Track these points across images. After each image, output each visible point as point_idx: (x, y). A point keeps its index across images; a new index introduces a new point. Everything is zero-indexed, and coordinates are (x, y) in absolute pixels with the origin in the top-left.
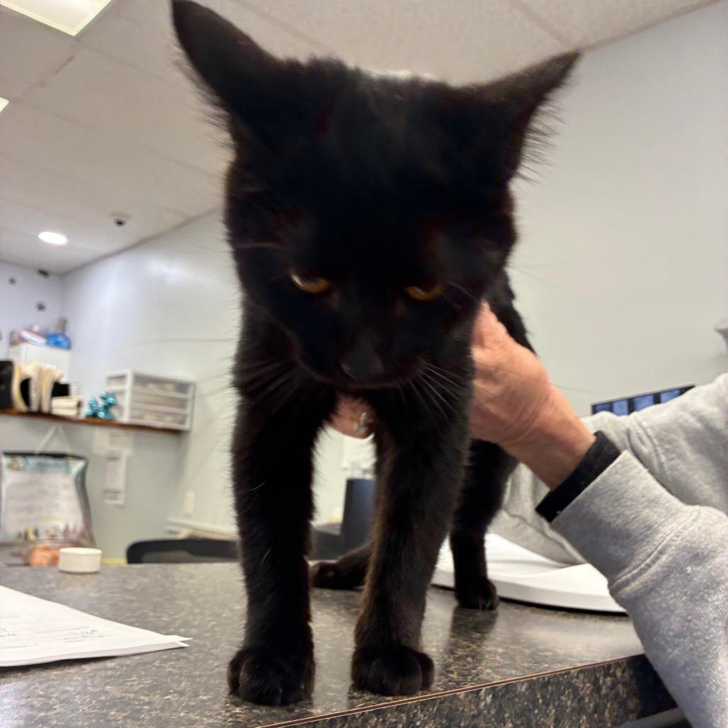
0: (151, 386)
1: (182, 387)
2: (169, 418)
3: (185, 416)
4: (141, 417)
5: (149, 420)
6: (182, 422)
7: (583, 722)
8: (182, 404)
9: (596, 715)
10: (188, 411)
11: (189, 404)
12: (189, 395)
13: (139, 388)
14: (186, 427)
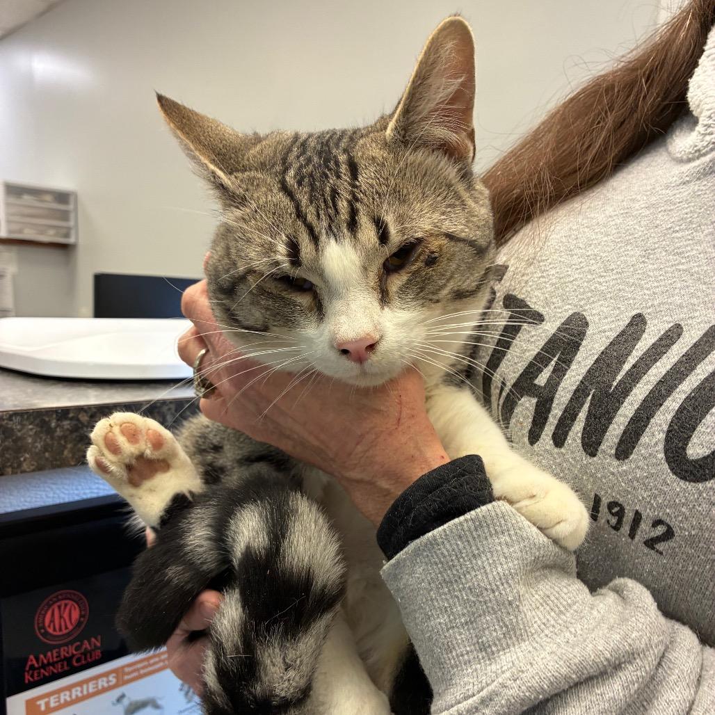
0: (26, 197)
1: (63, 197)
2: (52, 232)
3: (69, 229)
4: (20, 231)
5: (29, 234)
6: (67, 235)
7: (25, 460)
8: (65, 216)
9: (47, 455)
10: (72, 223)
11: (72, 216)
12: (71, 207)
13: (12, 200)
14: (71, 240)
